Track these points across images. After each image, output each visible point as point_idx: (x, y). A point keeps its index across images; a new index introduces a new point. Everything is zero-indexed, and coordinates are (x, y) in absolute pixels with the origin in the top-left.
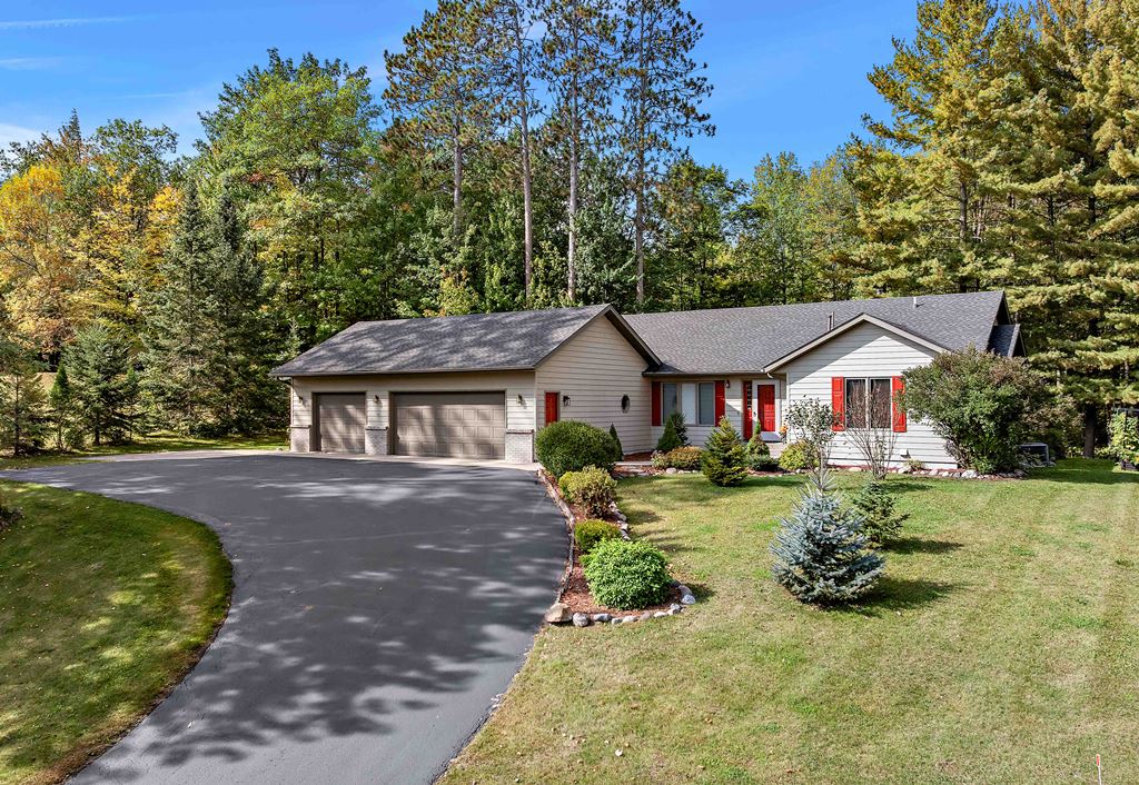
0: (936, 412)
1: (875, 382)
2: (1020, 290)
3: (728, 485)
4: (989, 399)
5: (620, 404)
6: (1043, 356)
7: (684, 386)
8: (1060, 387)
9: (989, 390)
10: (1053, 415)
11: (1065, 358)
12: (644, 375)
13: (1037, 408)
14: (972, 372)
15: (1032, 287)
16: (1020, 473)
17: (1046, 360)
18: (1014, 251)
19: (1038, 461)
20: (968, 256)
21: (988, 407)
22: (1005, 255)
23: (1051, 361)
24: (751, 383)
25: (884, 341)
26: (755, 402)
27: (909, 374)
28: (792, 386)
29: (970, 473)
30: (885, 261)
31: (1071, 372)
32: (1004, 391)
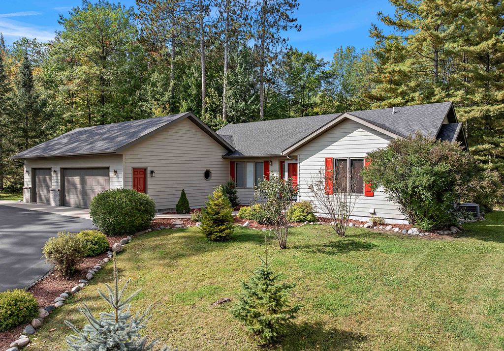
0: (388, 183)
1: (353, 161)
2: (468, 109)
3: (216, 240)
4: (427, 174)
5: (203, 175)
6: (480, 147)
7: (248, 164)
8: (490, 165)
9: (427, 167)
10: (481, 187)
11: (494, 148)
12: (223, 157)
13: (468, 181)
14: (416, 152)
15: (475, 107)
16: (454, 230)
17: (482, 149)
18: (464, 87)
19: (471, 217)
20: (437, 90)
21: (425, 180)
22: (459, 89)
23: (485, 150)
24: (284, 162)
25: (360, 132)
26: (286, 174)
27: (372, 155)
28: (301, 164)
29: (414, 231)
30: (389, 95)
31: (497, 157)
32: (441, 167)
